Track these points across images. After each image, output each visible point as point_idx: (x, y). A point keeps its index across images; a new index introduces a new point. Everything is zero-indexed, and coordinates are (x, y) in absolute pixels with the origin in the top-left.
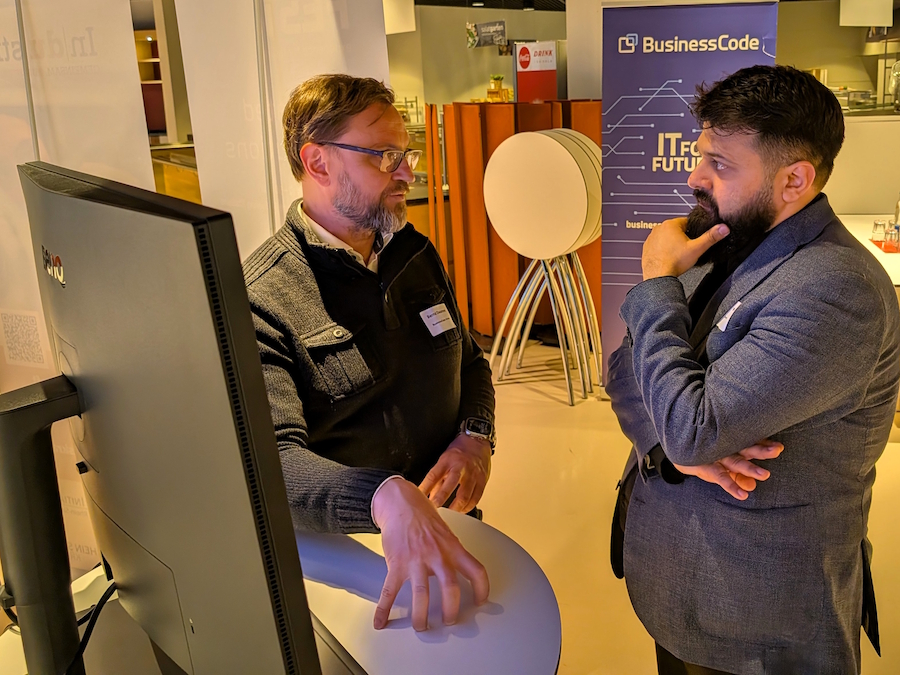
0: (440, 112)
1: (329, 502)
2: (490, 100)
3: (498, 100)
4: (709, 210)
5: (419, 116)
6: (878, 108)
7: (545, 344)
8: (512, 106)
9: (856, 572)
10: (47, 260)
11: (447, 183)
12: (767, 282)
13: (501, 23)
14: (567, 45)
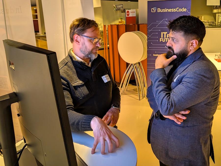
0: (107, 27)
1: (80, 123)
2: (119, 24)
3: (121, 24)
4: (172, 51)
5: (102, 28)
6: (216, 26)
7: (133, 85)
8: (125, 25)
9: (208, 142)
10: (10, 63)
11: (109, 44)
12: (186, 70)
13: (122, 5)
14: (139, 10)
